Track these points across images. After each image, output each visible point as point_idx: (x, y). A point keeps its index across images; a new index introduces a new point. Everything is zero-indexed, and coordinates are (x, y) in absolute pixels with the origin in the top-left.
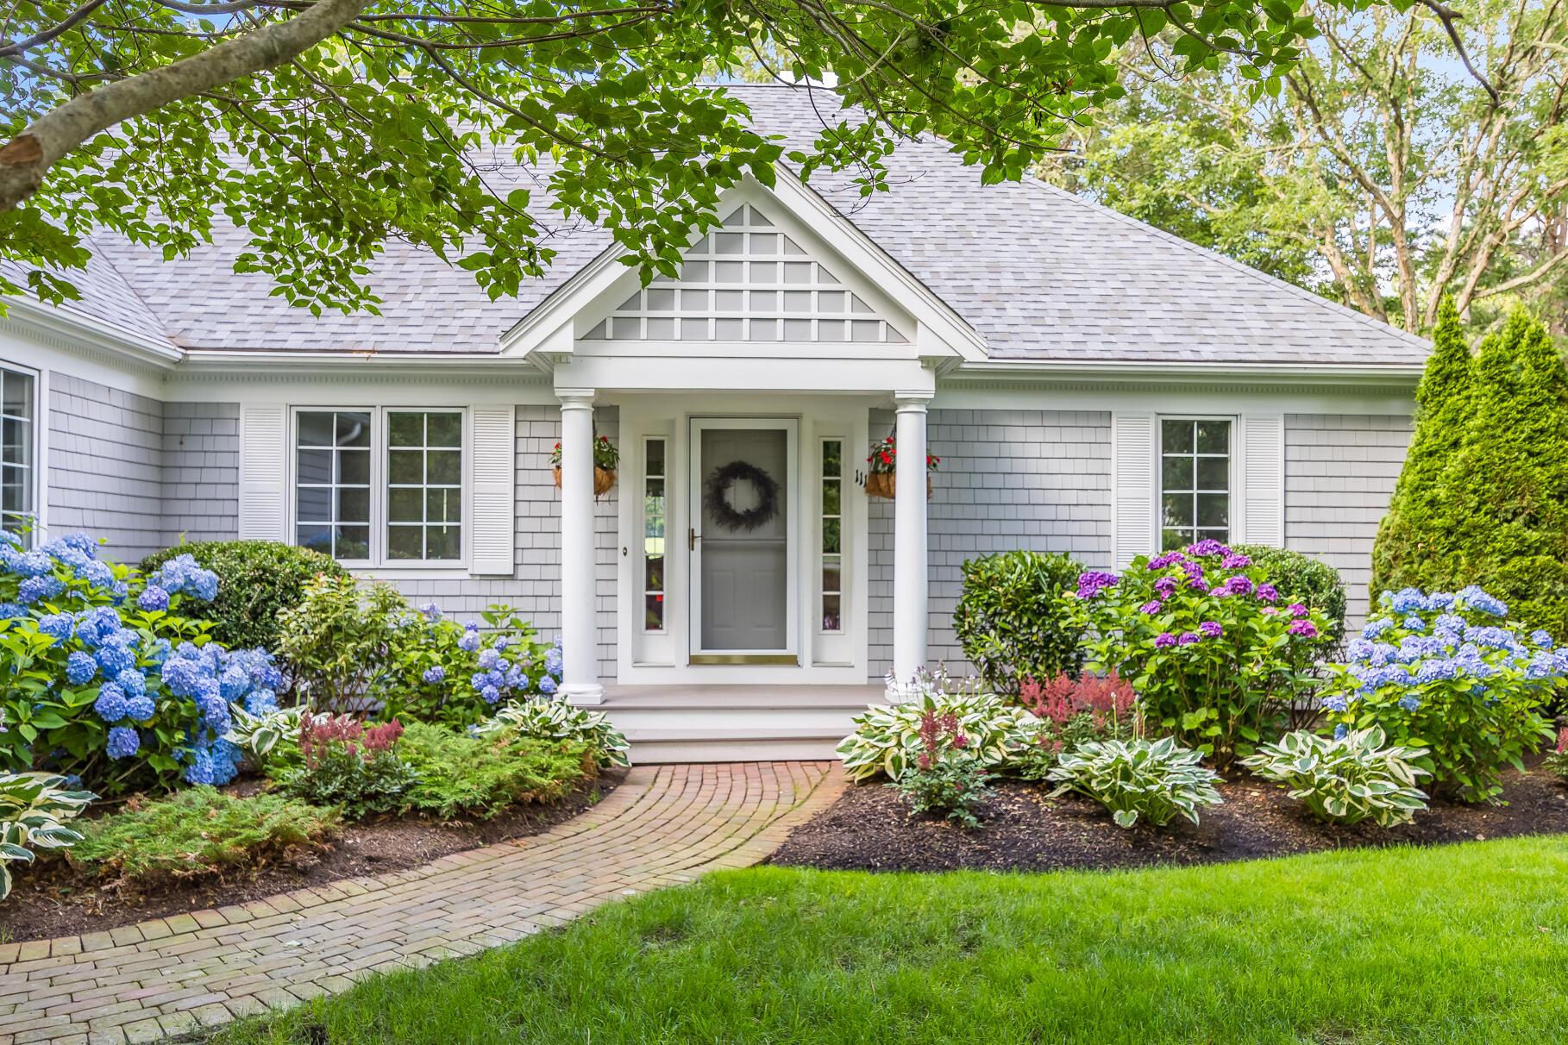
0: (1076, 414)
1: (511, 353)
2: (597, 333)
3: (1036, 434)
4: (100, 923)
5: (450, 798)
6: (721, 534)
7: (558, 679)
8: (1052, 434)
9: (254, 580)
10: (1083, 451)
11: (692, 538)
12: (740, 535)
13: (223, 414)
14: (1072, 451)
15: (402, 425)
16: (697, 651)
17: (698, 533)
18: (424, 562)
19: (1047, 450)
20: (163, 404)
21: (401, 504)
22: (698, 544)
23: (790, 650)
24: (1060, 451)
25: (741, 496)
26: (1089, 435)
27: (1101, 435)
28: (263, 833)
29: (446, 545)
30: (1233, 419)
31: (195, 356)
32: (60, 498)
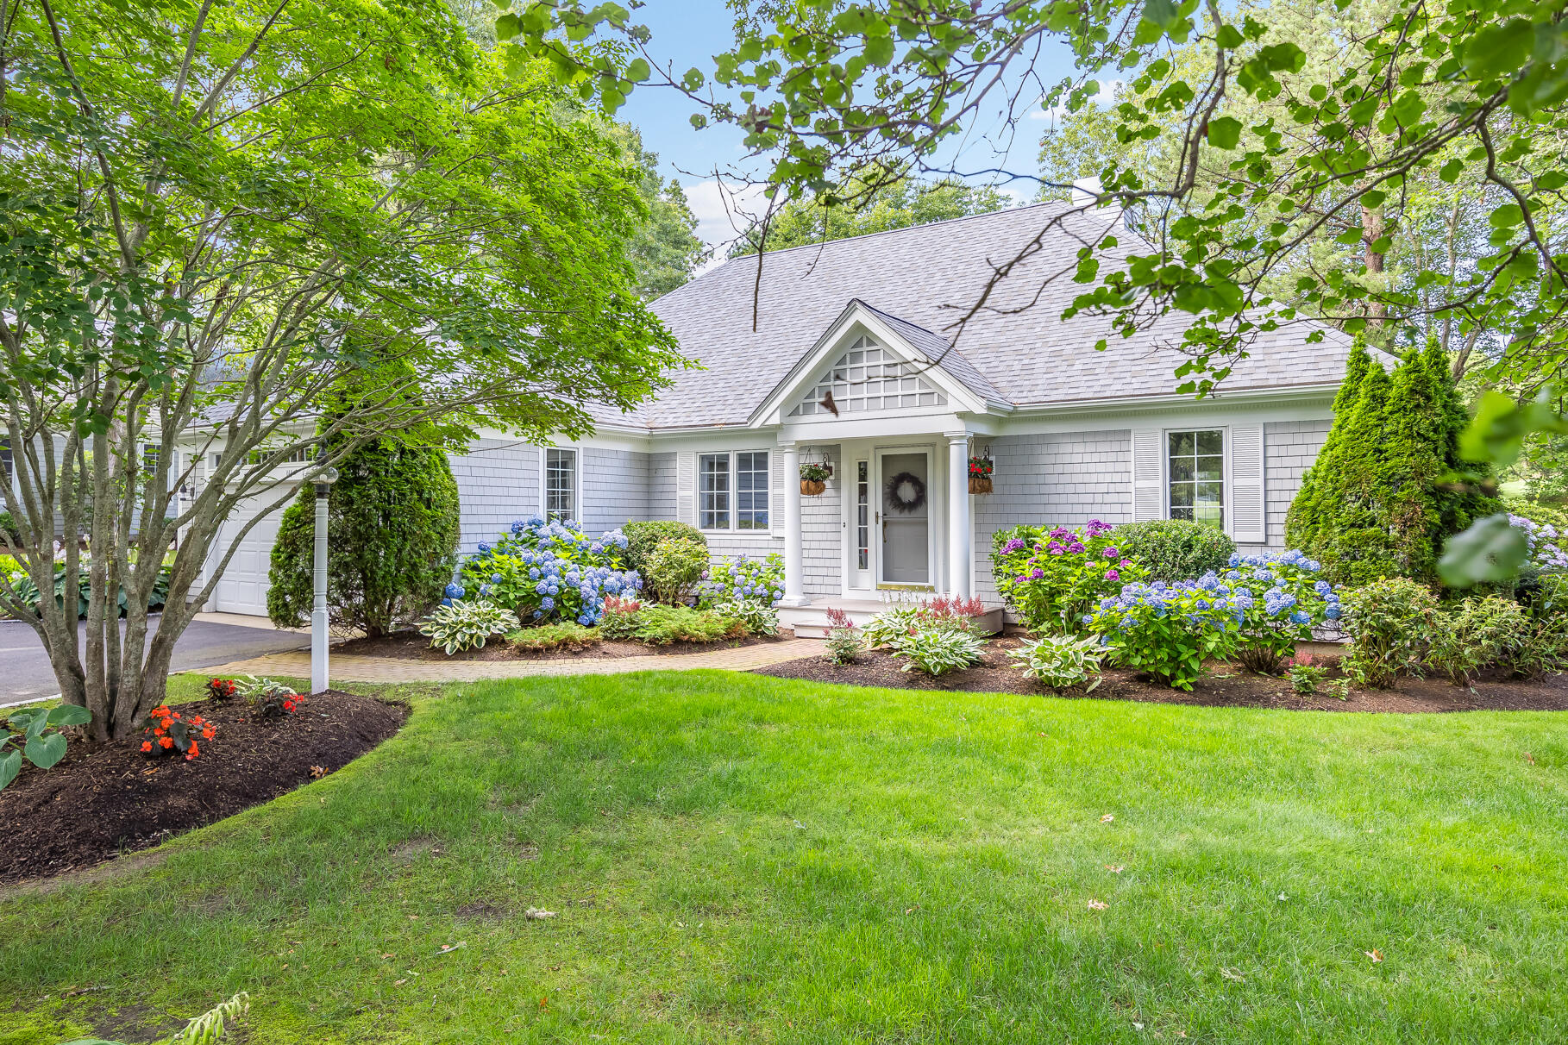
0: (1107, 433)
1: (753, 427)
2: (795, 412)
3: (1079, 448)
4: (503, 659)
5: (648, 634)
6: (895, 514)
7: (783, 592)
8: (1091, 447)
9: (648, 540)
10: (1112, 457)
11: (877, 517)
12: (906, 515)
13: (671, 456)
14: (1104, 457)
15: (744, 460)
16: (881, 581)
17: (881, 514)
18: (753, 531)
19: (1087, 458)
20: (649, 455)
21: (744, 501)
22: (880, 521)
23: (931, 583)
24: (1096, 458)
25: (907, 492)
26: (1116, 446)
27: (1124, 447)
28: (563, 637)
29: (761, 521)
30: (1224, 429)
31: (655, 432)
32: (589, 503)
